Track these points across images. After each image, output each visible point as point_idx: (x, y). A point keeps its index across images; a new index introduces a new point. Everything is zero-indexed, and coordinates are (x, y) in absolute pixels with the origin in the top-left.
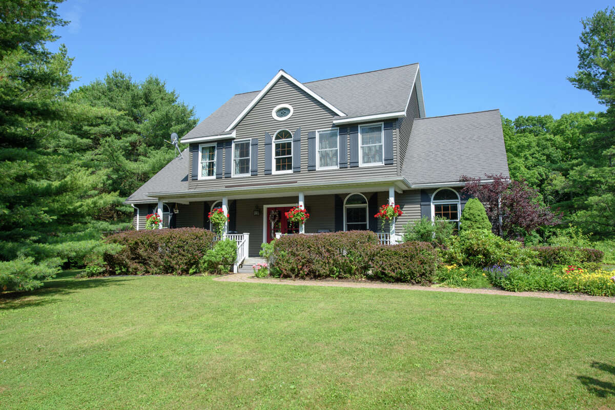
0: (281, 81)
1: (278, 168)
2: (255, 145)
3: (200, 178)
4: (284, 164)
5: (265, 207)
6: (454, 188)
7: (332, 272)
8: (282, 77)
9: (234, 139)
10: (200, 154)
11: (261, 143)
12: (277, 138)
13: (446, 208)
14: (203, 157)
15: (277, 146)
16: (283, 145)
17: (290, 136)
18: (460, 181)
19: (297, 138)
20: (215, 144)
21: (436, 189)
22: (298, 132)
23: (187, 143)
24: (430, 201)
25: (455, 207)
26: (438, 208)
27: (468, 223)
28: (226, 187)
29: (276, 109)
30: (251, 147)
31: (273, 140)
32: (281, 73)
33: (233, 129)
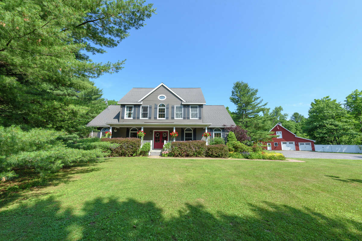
0: (162, 87)
1: (159, 117)
2: (150, 108)
3: (125, 118)
4: (162, 116)
5: (154, 131)
6: (220, 128)
7: (194, 154)
8: (162, 85)
9: (142, 105)
10: (126, 109)
11: (153, 107)
12: (159, 106)
13: (218, 134)
14: (127, 110)
15: (159, 109)
16: (162, 109)
17: (165, 106)
18: (223, 126)
19: (167, 107)
20: (133, 106)
21: (215, 128)
22: (168, 105)
23: (120, 104)
24: (213, 132)
25: (220, 134)
26: (215, 134)
27: (231, 139)
28: (145, 123)
29: (159, 96)
30: (149, 108)
31: (158, 107)
32: (162, 84)
33: (142, 101)
